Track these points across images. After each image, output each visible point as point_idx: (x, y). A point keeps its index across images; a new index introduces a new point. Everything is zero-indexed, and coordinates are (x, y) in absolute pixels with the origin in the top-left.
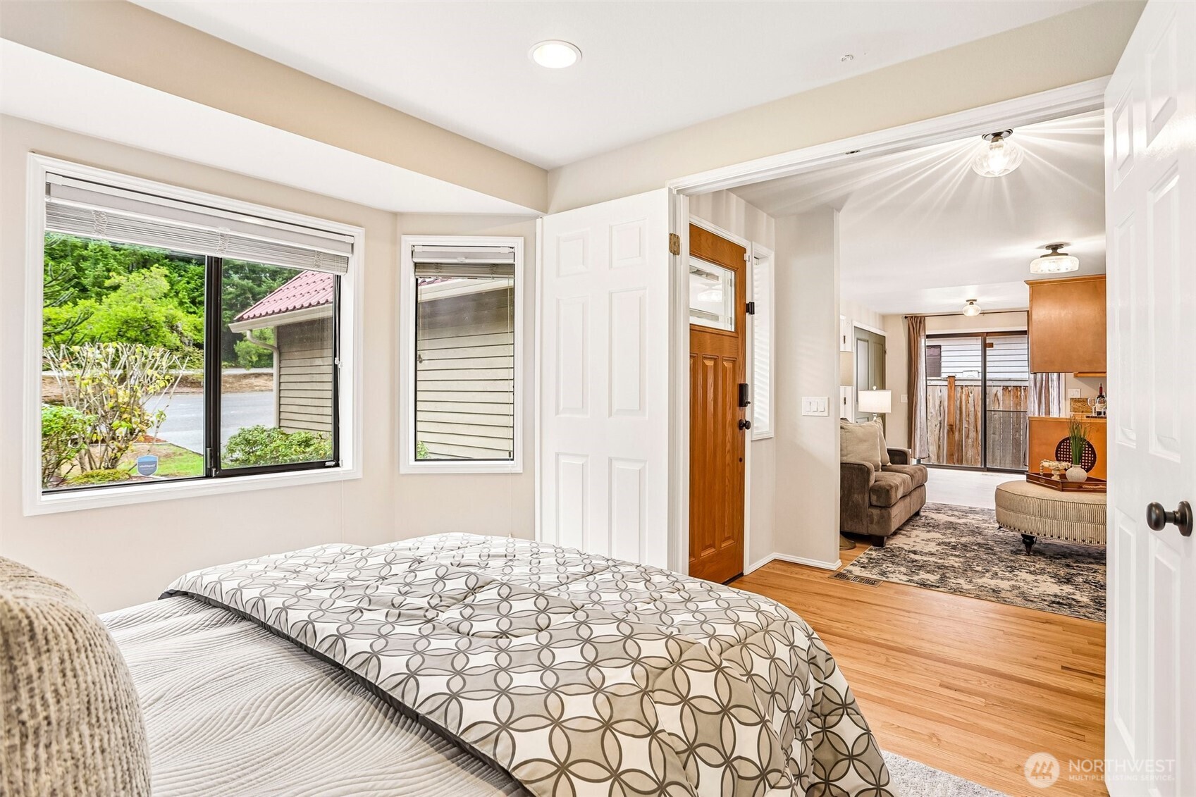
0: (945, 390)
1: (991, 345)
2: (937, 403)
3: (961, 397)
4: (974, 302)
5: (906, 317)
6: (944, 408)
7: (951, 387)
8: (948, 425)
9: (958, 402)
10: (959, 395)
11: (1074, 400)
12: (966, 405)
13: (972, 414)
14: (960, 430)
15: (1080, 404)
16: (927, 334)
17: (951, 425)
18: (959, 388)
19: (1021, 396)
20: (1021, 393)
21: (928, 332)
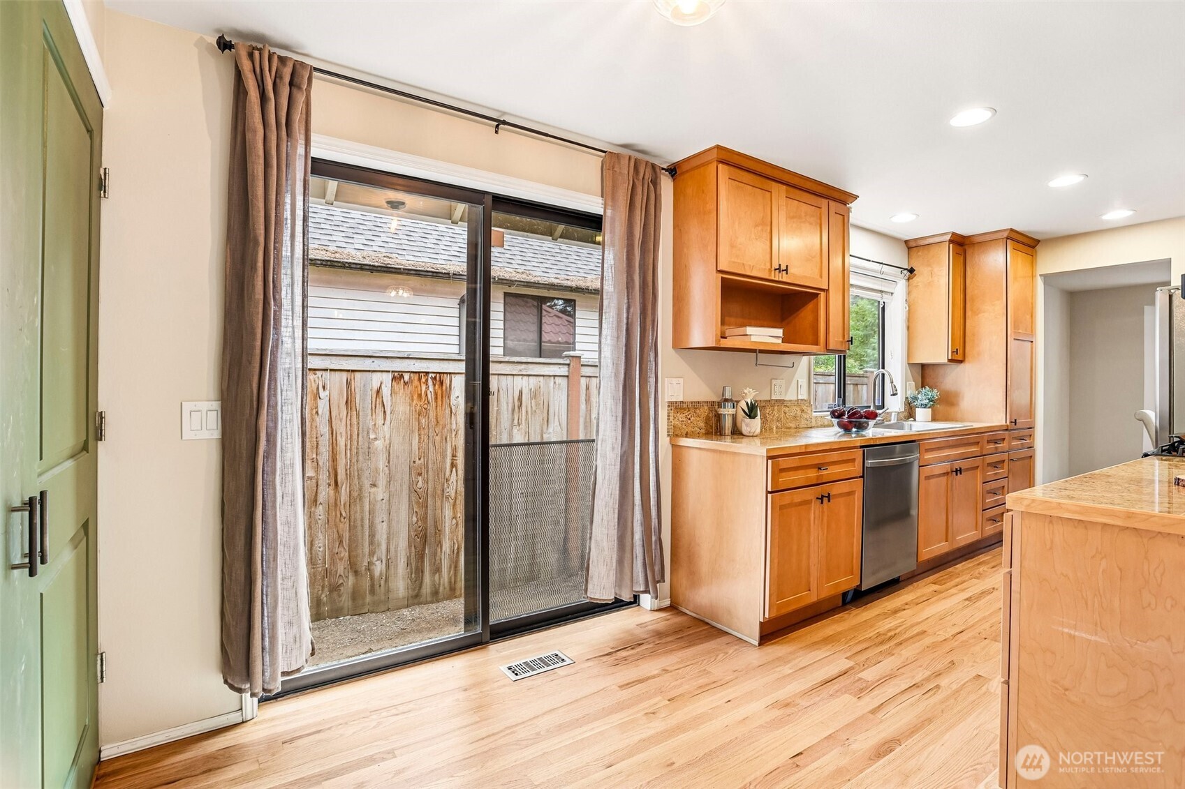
21: (316, 152)
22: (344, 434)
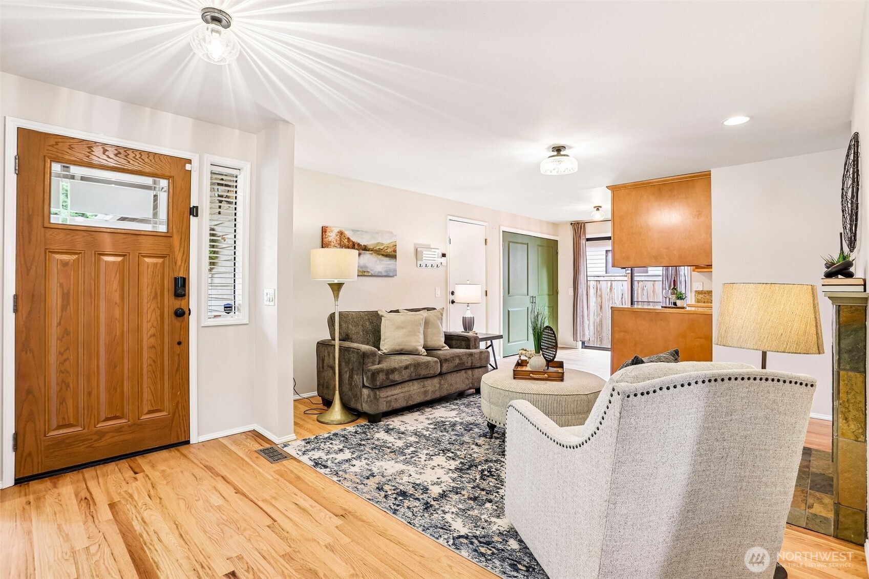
4: (600, 208)
5: (571, 224)
11: (698, 292)
15: (701, 296)
16: (587, 237)
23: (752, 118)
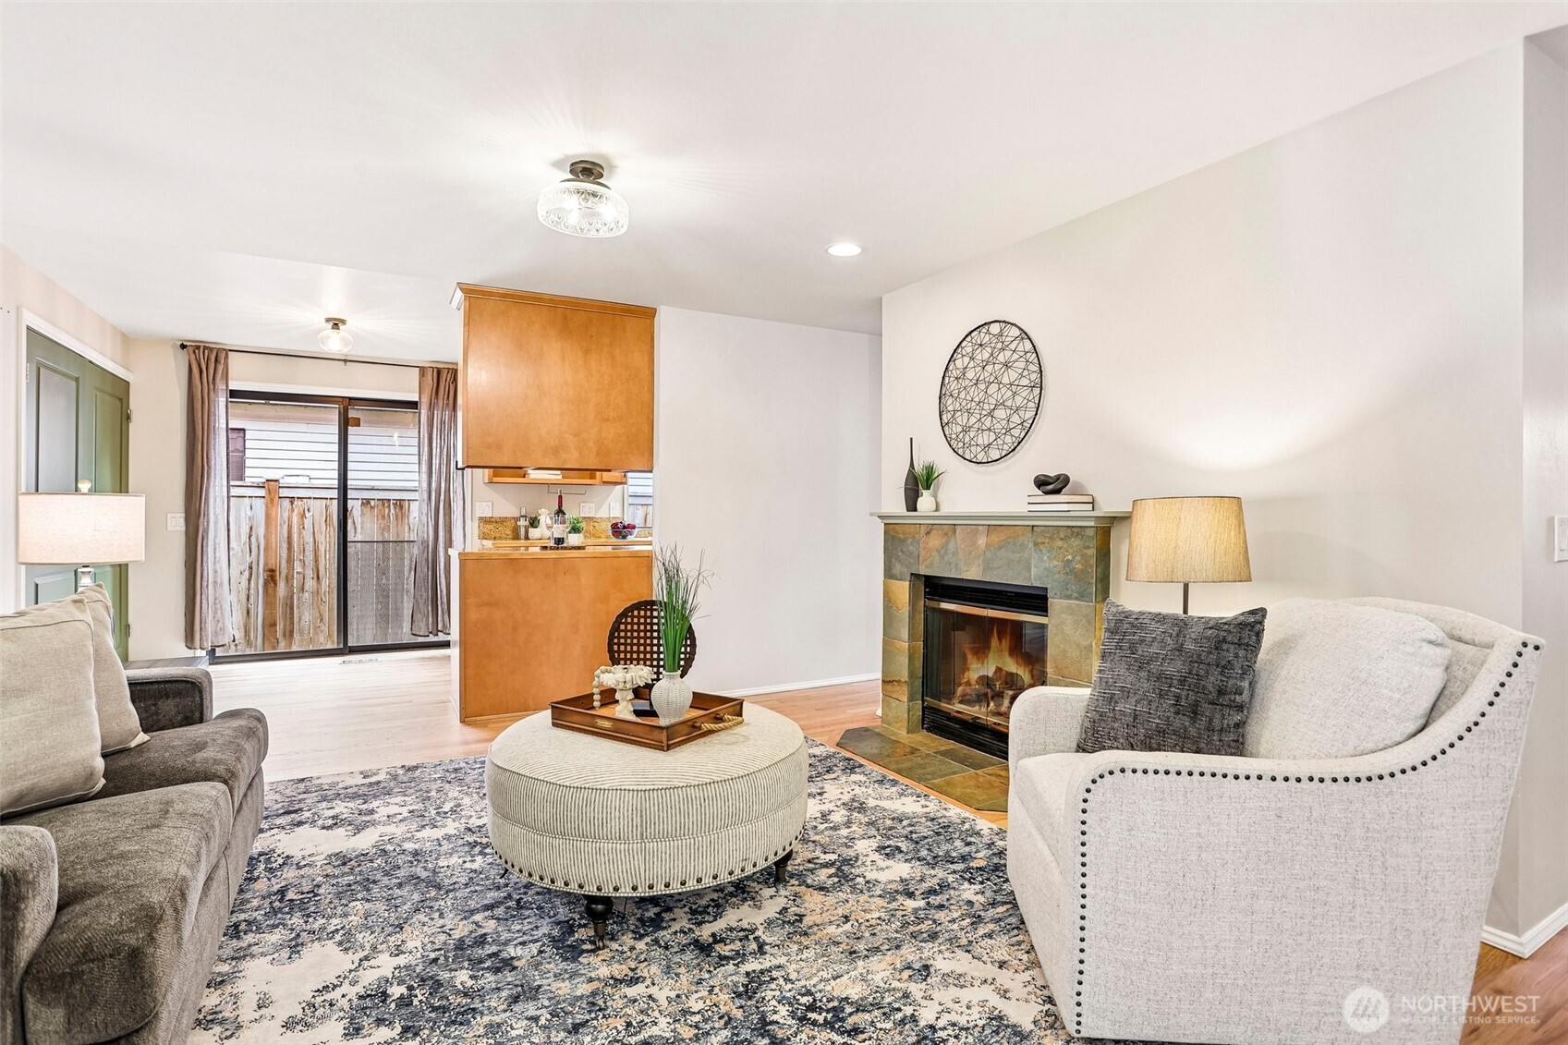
0: (260, 506)
1: (357, 423)
2: (245, 530)
3: (290, 519)
4: (340, 324)
5: (183, 347)
6: (257, 539)
7: (272, 500)
8: (264, 571)
9: (285, 527)
10: (286, 515)
11: (484, 520)
12: (300, 533)
13: (310, 548)
14: (288, 579)
15: (490, 527)
16: (231, 388)
17: (272, 571)
18: (287, 502)
19: (389, 516)
20: (390, 511)
21: (233, 386)
22: (324, 543)
23: (864, 250)
